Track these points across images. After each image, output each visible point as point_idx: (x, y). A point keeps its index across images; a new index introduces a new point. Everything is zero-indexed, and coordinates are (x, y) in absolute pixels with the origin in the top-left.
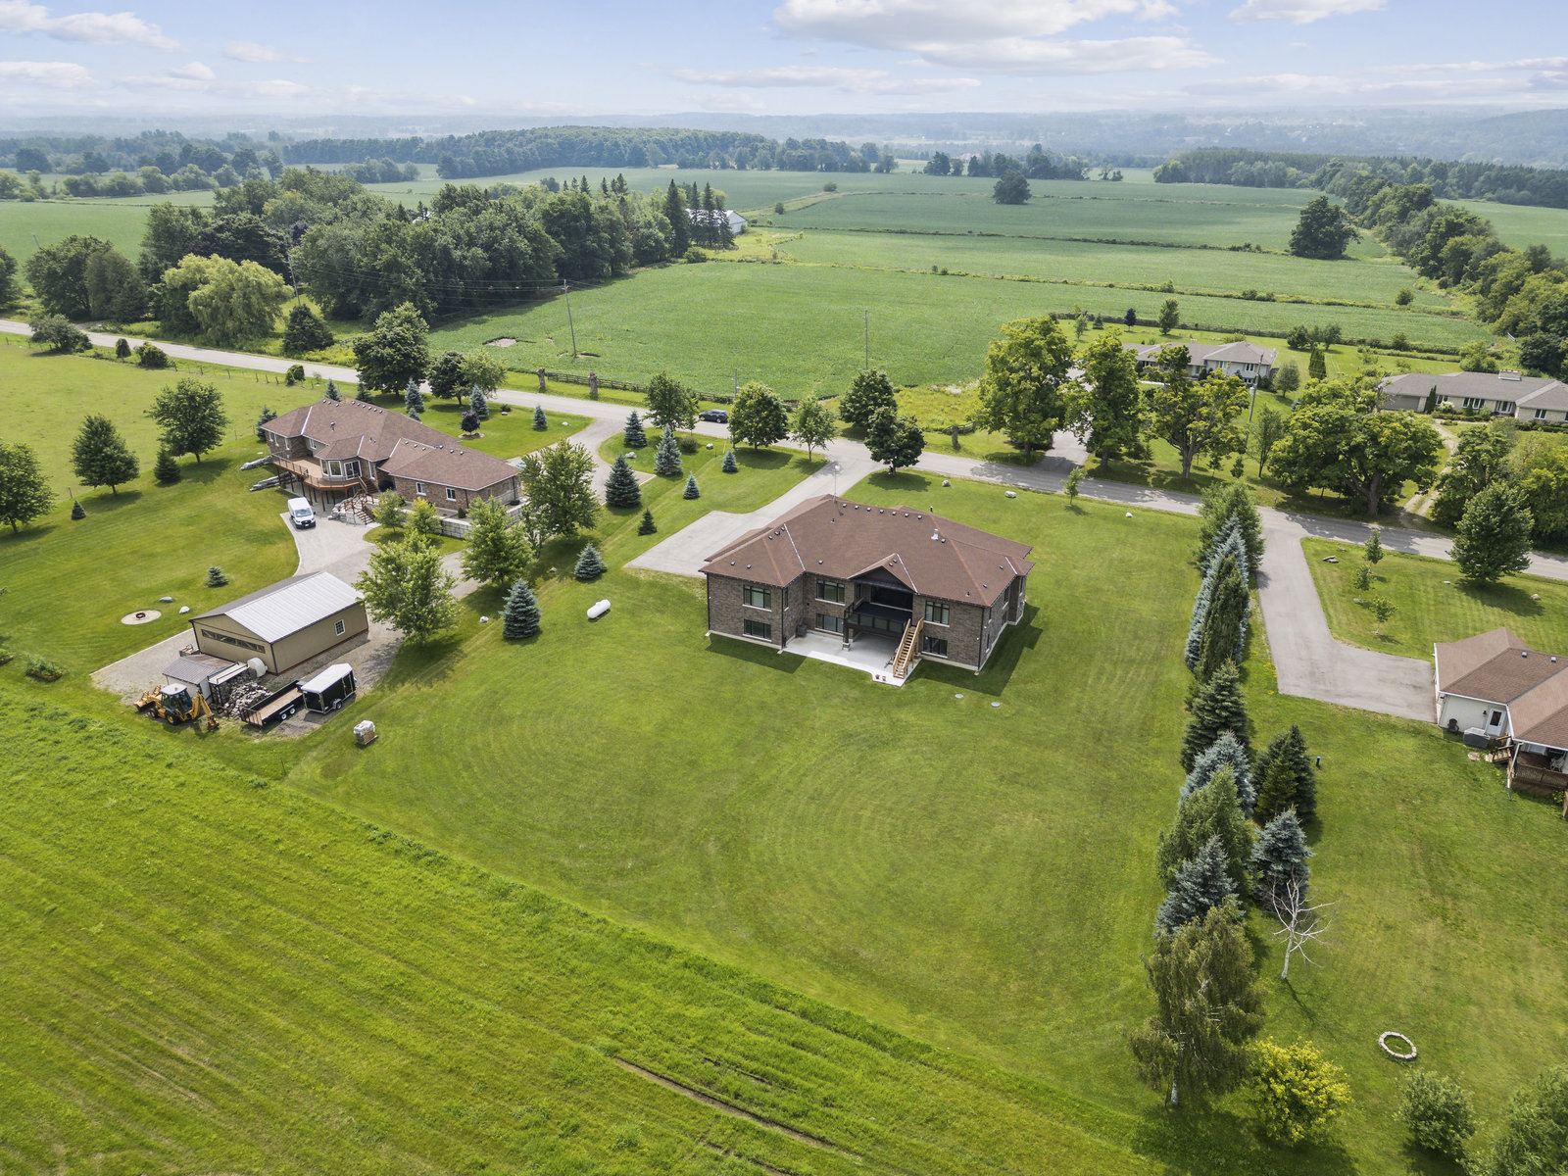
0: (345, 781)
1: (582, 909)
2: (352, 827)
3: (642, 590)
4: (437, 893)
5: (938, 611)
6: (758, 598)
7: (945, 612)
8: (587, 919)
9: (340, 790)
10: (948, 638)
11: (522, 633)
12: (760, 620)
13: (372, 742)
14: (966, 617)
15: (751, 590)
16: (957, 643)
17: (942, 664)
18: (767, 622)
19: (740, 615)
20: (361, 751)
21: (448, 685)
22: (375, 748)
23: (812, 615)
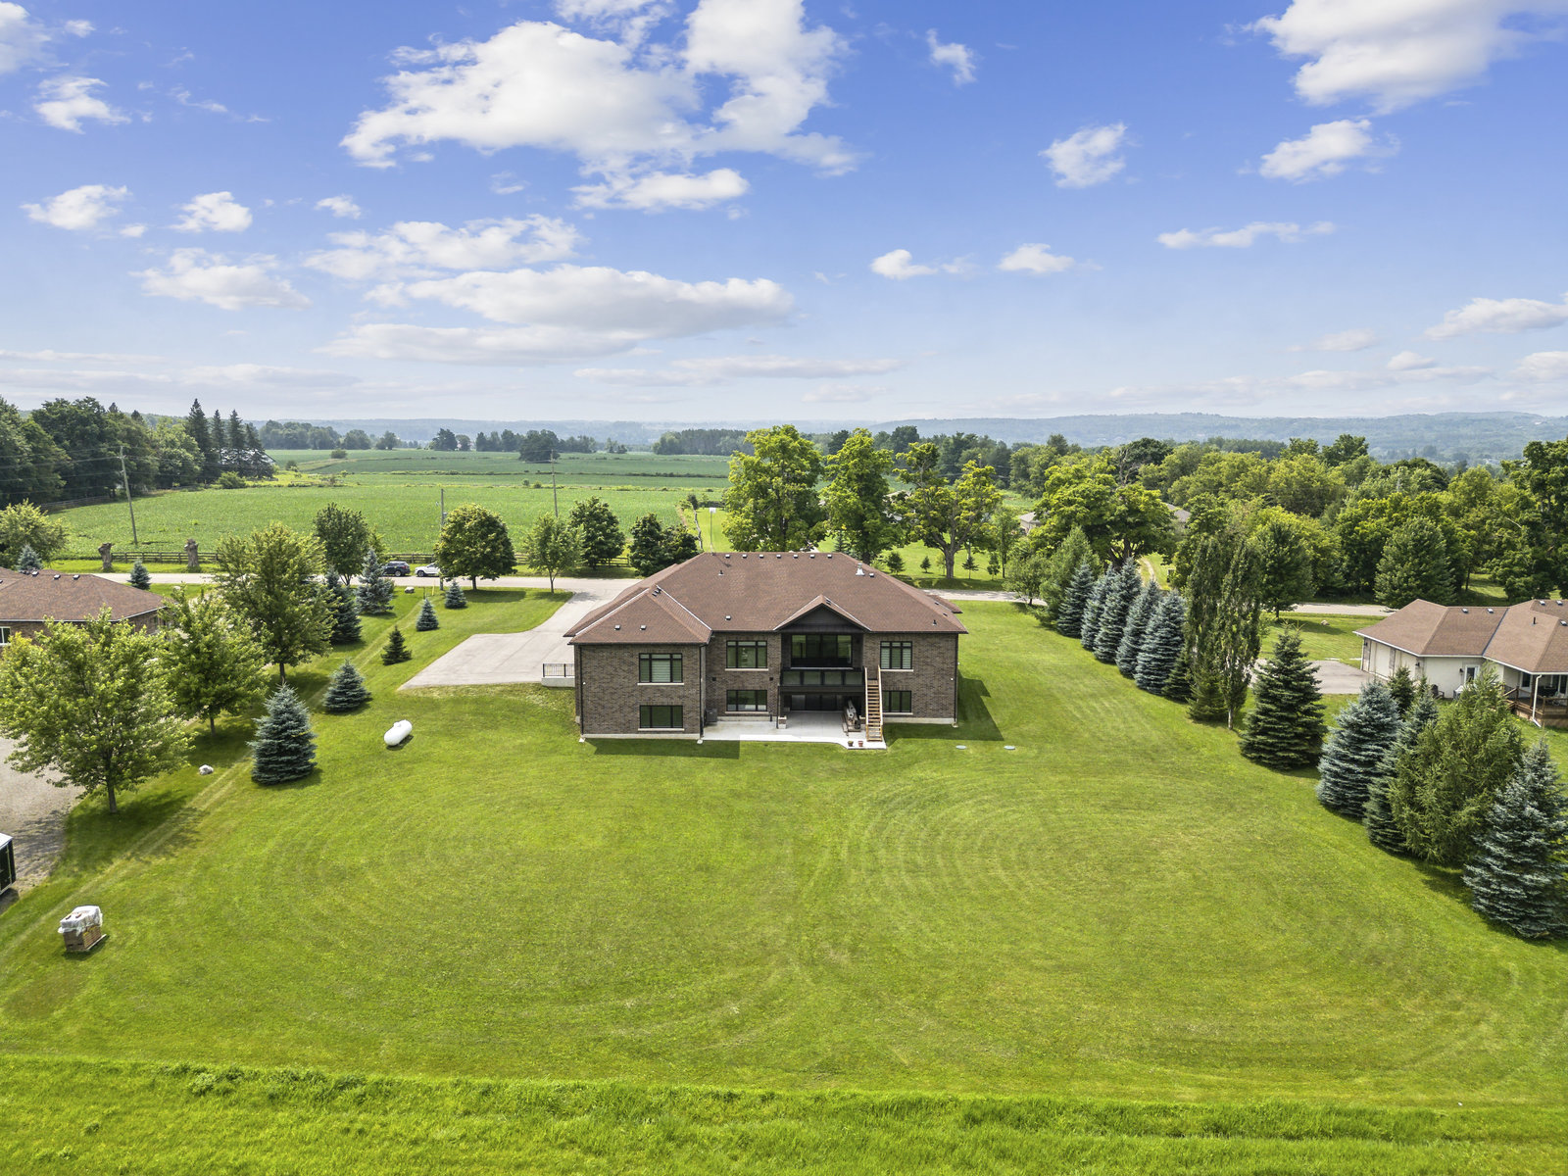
0: (72, 1015)
1: (723, 1089)
2: (141, 1081)
3: (446, 710)
4: (415, 1143)
5: (896, 652)
6: (661, 670)
7: (907, 653)
8: (738, 1104)
9: (70, 1029)
10: (913, 686)
11: (293, 772)
12: (666, 701)
13: (100, 945)
14: (935, 652)
15: (651, 660)
16: (925, 691)
17: (908, 725)
18: (676, 701)
19: (632, 701)
20: (82, 964)
21: (201, 851)
22: (109, 953)
23: (721, 694)
